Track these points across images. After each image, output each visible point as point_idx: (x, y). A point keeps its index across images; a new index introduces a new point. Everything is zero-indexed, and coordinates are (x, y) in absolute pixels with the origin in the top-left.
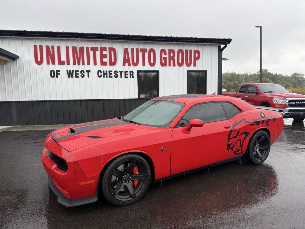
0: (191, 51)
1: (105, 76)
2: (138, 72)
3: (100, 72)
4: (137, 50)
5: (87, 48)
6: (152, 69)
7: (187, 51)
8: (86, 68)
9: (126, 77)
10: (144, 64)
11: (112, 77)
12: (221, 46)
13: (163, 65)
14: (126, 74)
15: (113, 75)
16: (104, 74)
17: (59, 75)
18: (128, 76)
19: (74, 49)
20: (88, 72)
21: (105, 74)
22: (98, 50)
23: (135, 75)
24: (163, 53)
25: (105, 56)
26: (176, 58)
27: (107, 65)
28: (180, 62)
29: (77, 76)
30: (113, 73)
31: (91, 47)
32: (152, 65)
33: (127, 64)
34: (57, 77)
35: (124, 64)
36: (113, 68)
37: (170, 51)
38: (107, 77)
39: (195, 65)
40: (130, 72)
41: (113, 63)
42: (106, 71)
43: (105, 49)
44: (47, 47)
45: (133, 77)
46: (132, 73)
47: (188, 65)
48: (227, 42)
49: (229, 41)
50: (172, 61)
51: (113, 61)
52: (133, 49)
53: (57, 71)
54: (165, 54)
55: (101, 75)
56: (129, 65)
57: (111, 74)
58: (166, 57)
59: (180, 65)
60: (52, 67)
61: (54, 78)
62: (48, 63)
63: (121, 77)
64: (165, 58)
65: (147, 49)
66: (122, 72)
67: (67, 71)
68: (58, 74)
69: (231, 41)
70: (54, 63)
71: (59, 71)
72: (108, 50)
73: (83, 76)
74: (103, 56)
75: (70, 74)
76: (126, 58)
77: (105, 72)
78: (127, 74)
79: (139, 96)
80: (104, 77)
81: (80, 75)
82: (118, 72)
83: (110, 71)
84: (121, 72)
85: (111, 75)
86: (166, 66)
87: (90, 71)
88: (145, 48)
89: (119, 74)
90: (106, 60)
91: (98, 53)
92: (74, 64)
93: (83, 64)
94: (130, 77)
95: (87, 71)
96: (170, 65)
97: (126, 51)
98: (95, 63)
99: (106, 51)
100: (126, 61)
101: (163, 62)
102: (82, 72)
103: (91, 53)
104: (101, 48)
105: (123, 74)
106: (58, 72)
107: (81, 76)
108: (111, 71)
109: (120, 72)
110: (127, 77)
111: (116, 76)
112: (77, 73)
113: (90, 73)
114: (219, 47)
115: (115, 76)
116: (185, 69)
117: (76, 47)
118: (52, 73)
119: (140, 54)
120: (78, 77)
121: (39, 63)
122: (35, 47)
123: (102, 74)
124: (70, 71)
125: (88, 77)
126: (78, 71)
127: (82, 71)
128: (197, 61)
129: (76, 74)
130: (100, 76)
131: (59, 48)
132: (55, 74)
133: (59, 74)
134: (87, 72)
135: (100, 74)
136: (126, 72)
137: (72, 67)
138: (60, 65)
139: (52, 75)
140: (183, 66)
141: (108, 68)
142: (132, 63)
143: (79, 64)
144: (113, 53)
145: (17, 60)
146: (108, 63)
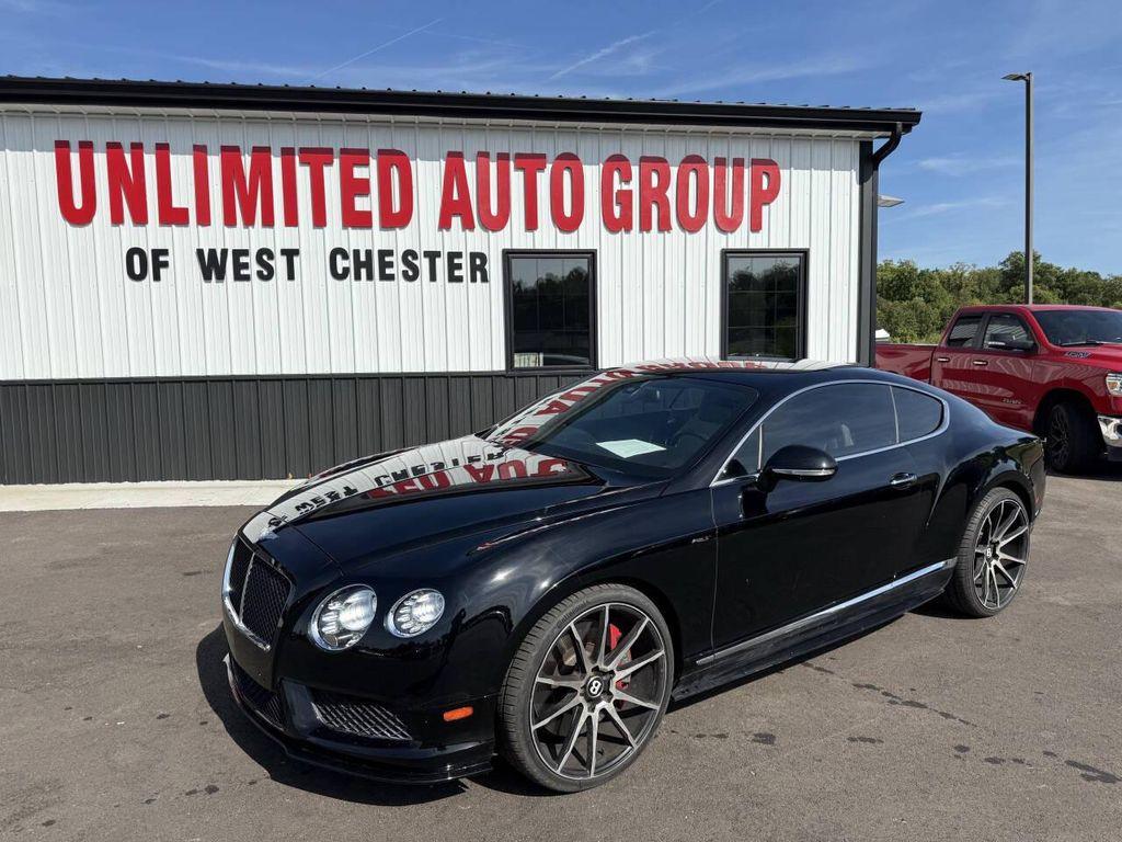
0: (738, 163)
1: (363, 272)
2: (509, 255)
3: (339, 257)
4: (503, 158)
5: (287, 153)
6: (567, 242)
7: (720, 163)
9: (453, 279)
10: (531, 223)
12: (871, 143)
13: (614, 225)
14: (453, 267)
15: (399, 268)
16: (358, 265)
17: (163, 271)
18: (465, 272)
20: (290, 254)
21: (363, 265)
22: (330, 162)
23: (495, 268)
24: (616, 176)
25: (362, 187)
26: (671, 194)
27: (370, 227)
28: (692, 212)
29: (244, 272)
30: (397, 259)
31: (302, 149)
32: (568, 224)
33: (456, 221)
34: (157, 277)
35: (445, 224)
36: (400, 240)
37: (648, 164)
38: (370, 277)
39: (756, 226)
40: (474, 256)
41: (396, 219)
42: (369, 253)
44: (114, 149)
45: (485, 279)
46: (478, 262)
47: (727, 225)
48: (898, 123)
49: (911, 119)
50: (655, 208)
51: (396, 207)
52: (483, 158)
53: (157, 253)
54: (626, 178)
55: (346, 271)
56: (468, 225)
57: (391, 265)
58: (630, 193)
59: (691, 226)
61: (145, 282)
62: (117, 219)
63: (433, 278)
64: (625, 197)
65: (544, 155)
66: (438, 254)
67: (200, 252)
68: (159, 265)
69: (918, 121)
70: (140, 218)
71: (165, 252)
72: (374, 159)
73: (267, 274)
74: (353, 189)
75: (212, 266)
76: (455, 197)
77: (363, 258)
78: (459, 267)
79: (509, 361)
80: (358, 277)
81: (255, 268)
82: (421, 254)
83: (383, 254)
84: (432, 256)
85: (389, 271)
86: (628, 228)
87: (296, 252)
88: (538, 151)
89: (423, 264)
90: (368, 204)
91: (332, 175)
92: (230, 221)
93: (268, 221)
94: (474, 279)
95: (284, 252)
96: (645, 226)
97: (454, 163)
98: (320, 220)
99: (367, 164)
100: (453, 209)
101: (617, 211)
102: (265, 257)
103: (303, 174)
104: (343, 151)
106: (162, 259)
107: (260, 274)
108: (390, 253)
109: (427, 254)
110: (460, 279)
111: (411, 273)
112: (243, 260)
113: (296, 259)
115: (405, 274)
116: (711, 241)
117: (238, 147)
118: (136, 259)
119: (517, 180)
120: (247, 278)
121: (79, 216)
122: (62, 148)
123: (350, 263)
124: (212, 252)
125: (291, 276)
126: (245, 253)
127: (261, 252)
128: (765, 209)
129: (238, 266)
130: (340, 271)
131: (163, 151)
132: (145, 265)
133: (165, 264)
134: (285, 258)
135: (341, 264)
136: (452, 256)
137: (219, 236)
138: (167, 229)
139: (137, 271)
140: (703, 229)
141: (374, 239)
142: (481, 219)
143: (249, 221)
144: (395, 172)
146: (376, 220)
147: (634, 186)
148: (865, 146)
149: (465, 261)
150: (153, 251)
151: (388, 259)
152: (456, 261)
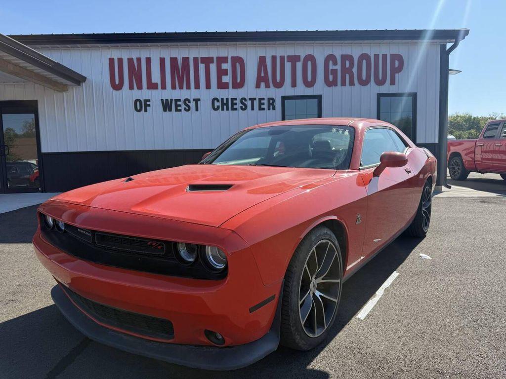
0: (385, 56)
1: (225, 107)
2: (284, 98)
3: (216, 101)
4: (282, 58)
5: (196, 60)
6: (309, 92)
7: (376, 56)
8: (192, 94)
9: (261, 109)
10: (294, 85)
11: (236, 109)
12: (446, 45)
13: (330, 84)
14: (261, 104)
15: (239, 105)
16: (223, 104)
17: (148, 108)
18: (265, 106)
19: (174, 61)
20: (197, 101)
21: (225, 104)
22: (213, 62)
23: (278, 104)
24: (331, 63)
25: (225, 72)
26: (355, 70)
27: (228, 88)
28: (364, 77)
29: (179, 108)
30: (238, 102)
31: (201, 58)
32: (309, 84)
33: (263, 85)
34: (146, 111)
35: (258, 86)
36: (239, 94)
37: (345, 58)
38: (228, 109)
39: (393, 82)
40: (269, 99)
41: (238, 85)
42: (227, 99)
43: (225, 60)
44: (130, 60)
45: (274, 109)
46: (271, 101)
47: (380, 83)
49: (464, 33)
50: (347, 76)
51: (239, 80)
52: (274, 58)
53: (146, 101)
54: (335, 63)
55: (218, 107)
56: (267, 86)
57: (236, 104)
58: (336, 70)
59: (364, 83)
60: (137, 94)
61: (141, 112)
62: (131, 88)
63: (253, 109)
65: (300, 56)
66: (255, 99)
67: (162, 100)
68: (147, 106)
69: (468, 34)
70: (140, 87)
71: (149, 101)
72: (230, 60)
73: (188, 109)
74: (221, 73)
76: (263, 75)
77: (225, 102)
78: (263, 104)
80: (223, 109)
81: (183, 106)
82: (248, 99)
83: (233, 99)
84: (252, 100)
85: (235, 107)
86: (336, 85)
87: (199, 100)
88: (297, 54)
89: (249, 103)
90: (226, 79)
91: (213, 67)
92: (174, 87)
93: (188, 87)
94: (269, 109)
95: (194, 100)
96: (343, 84)
97: (262, 60)
98: (208, 86)
99: (227, 63)
100: (261, 80)
101: (331, 78)
102: (187, 102)
103: (202, 67)
104: (218, 58)
105: (256, 103)
106: (148, 103)
107: (185, 109)
108: (236, 99)
109: (250, 99)
110: (263, 109)
111: (244, 107)
112: (179, 103)
113: (199, 102)
114: (443, 47)
115: (241, 107)
116: (373, 90)
117: (177, 58)
118: (138, 103)
119: (288, 66)
120: (180, 110)
121: (117, 87)
122: (111, 61)
123: (219, 104)
124: (167, 100)
125: (197, 110)
126: (180, 100)
127: (186, 100)
128: (397, 75)
129: (177, 106)
130: (216, 107)
131: (148, 60)
132: (142, 106)
133: (149, 105)
134: (195, 102)
135: (216, 104)
136: (260, 99)
137: (170, 94)
138: (150, 91)
139: (139, 108)
140: (369, 85)
141: (229, 93)
142: (273, 83)
143: (181, 88)
144: (238, 66)
145: (84, 84)
146: (230, 85)
147: (338, 67)
149: (266, 102)
150: (144, 100)
151: (235, 102)
152: (262, 101)
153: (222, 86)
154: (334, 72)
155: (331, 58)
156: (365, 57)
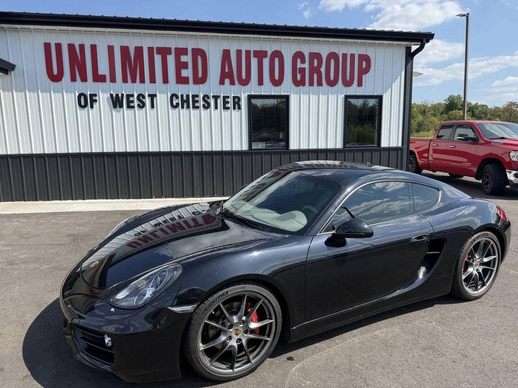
0: (353, 56)
1: (185, 105)
2: (250, 97)
3: (174, 98)
4: (248, 53)
5: (150, 50)
6: (275, 91)
7: (345, 56)
9: (225, 108)
10: (261, 83)
11: (198, 107)
12: (411, 47)
13: (298, 83)
14: (225, 102)
15: (201, 103)
16: (183, 101)
17: (95, 104)
18: (230, 105)
19: (125, 50)
21: (185, 101)
22: (170, 53)
23: (244, 103)
24: (299, 61)
25: (185, 65)
26: (323, 70)
27: (188, 84)
28: (332, 77)
29: (131, 104)
30: (200, 99)
31: (157, 48)
32: (277, 83)
33: (227, 81)
34: (92, 107)
35: (222, 82)
36: (201, 90)
37: (313, 56)
38: (188, 107)
39: (360, 84)
40: (234, 98)
41: (200, 80)
42: (188, 96)
43: (184, 51)
44: (71, 47)
45: (240, 108)
46: (236, 100)
47: (348, 84)
48: (423, 38)
49: (428, 37)
50: (315, 76)
51: (200, 75)
52: (239, 52)
53: (91, 96)
54: (303, 62)
55: (178, 104)
56: (232, 83)
57: (197, 101)
58: (304, 69)
59: (332, 83)
60: (80, 87)
61: (86, 109)
62: (73, 79)
63: (216, 107)
65: (267, 51)
66: (219, 97)
67: (111, 95)
68: (93, 101)
69: (432, 38)
70: (84, 79)
71: (95, 95)
72: (190, 52)
73: (142, 105)
74: (180, 66)
75: (116, 102)
76: (227, 70)
77: (185, 98)
78: (228, 102)
79: (250, 145)
80: (183, 107)
81: (136, 102)
82: (211, 97)
83: (194, 96)
84: (216, 97)
85: (197, 105)
86: (304, 85)
87: (155, 95)
88: (263, 49)
89: (212, 102)
90: (187, 73)
91: (171, 59)
92: (125, 80)
93: (142, 81)
94: (234, 108)
95: (149, 95)
96: (311, 84)
97: (226, 54)
98: (166, 80)
99: (187, 55)
100: (226, 75)
101: (299, 77)
102: (141, 98)
103: (158, 59)
104: (176, 49)
105: (220, 101)
106: (94, 98)
107: (139, 105)
108: (197, 96)
109: (214, 97)
110: (228, 108)
111: (206, 105)
112: (131, 99)
113: (155, 98)
115: (204, 106)
116: (340, 91)
117: (128, 47)
118: (82, 98)
119: (254, 62)
120: (133, 107)
121: (55, 78)
122: (47, 46)
123: (179, 101)
124: (117, 95)
125: (153, 106)
126: (132, 96)
127: (139, 95)
128: (364, 76)
129: (129, 102)
130: (174, 103)
131: (94, 48)
132: (86, 101)
133: (96, 101)
134: (150, 98)
136: (225, 98)
137: (120, 88)
138: (96, 84)
139: (83, 103)
140: (336, 86)
141: (190, 89)
142: (238, 79)
143: (134, 81)
144: (199, 58)
145: (12, 72)
146: (191, 80)
147: (306, 65)
148: (408, 49)
149: (230, 100)
151: (196, 99)
152: (227, 100)
153: (182, 80)
154: (302, 71)
155: (299, 56)
156: (333, 56)
